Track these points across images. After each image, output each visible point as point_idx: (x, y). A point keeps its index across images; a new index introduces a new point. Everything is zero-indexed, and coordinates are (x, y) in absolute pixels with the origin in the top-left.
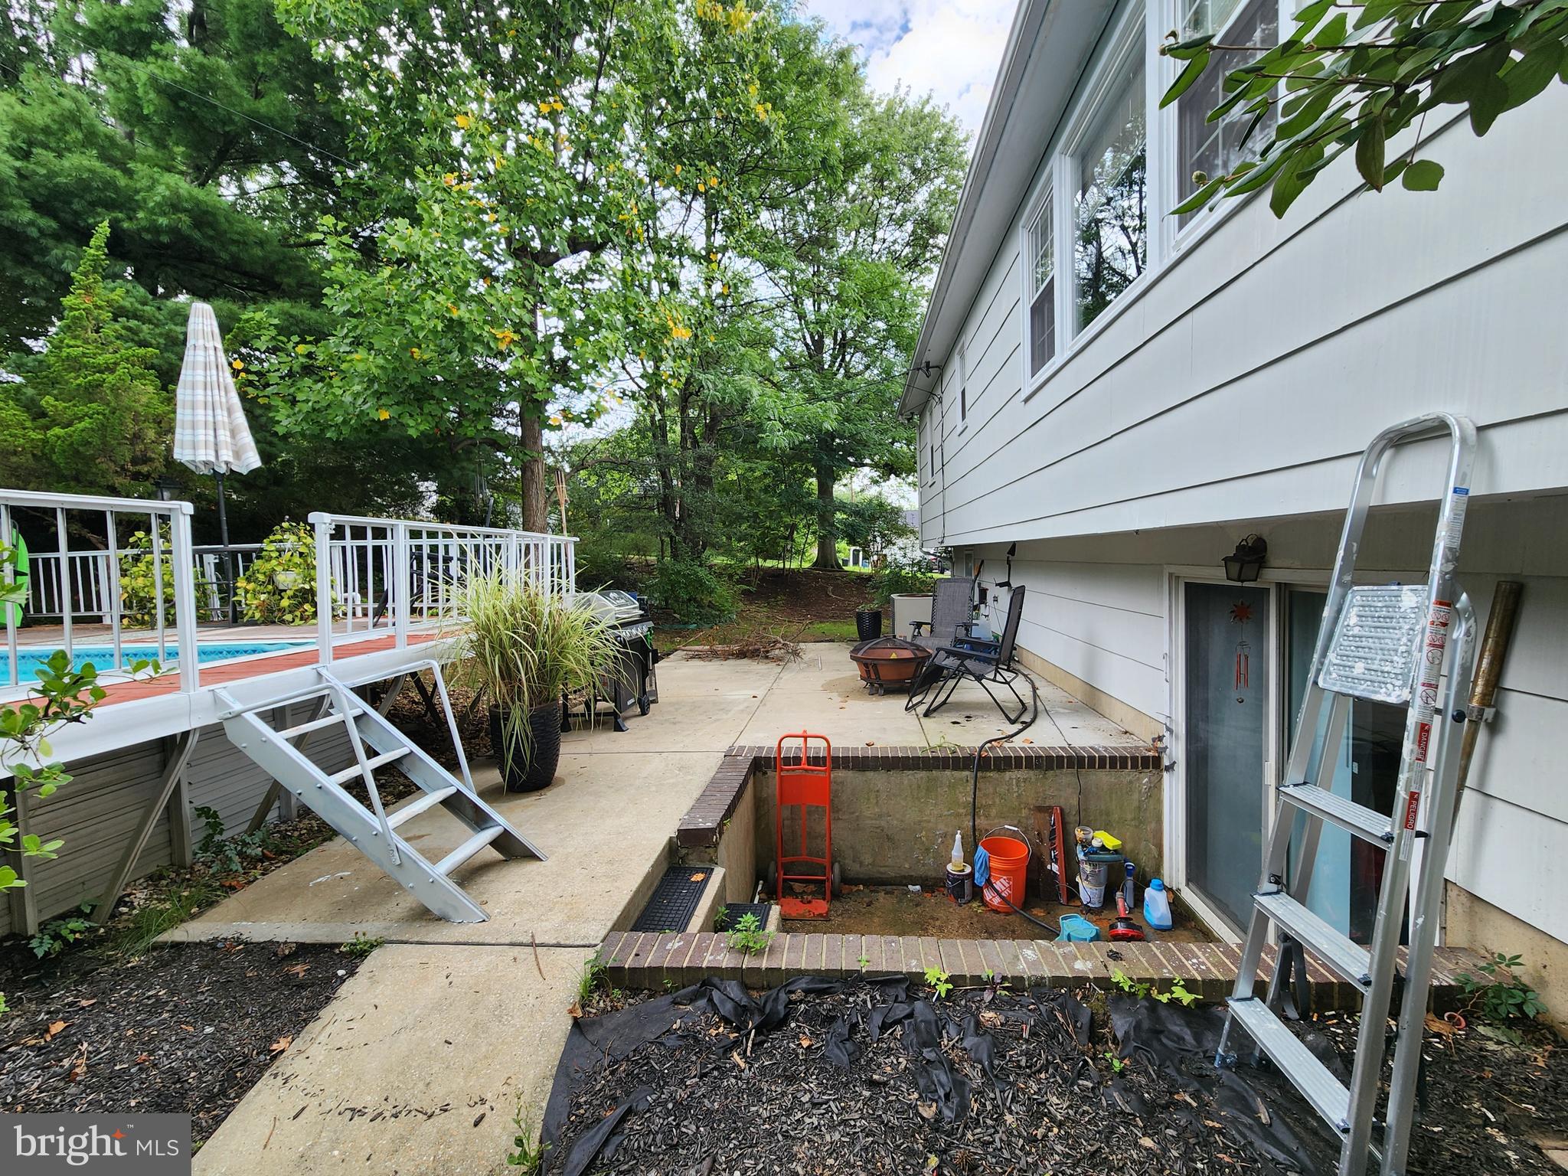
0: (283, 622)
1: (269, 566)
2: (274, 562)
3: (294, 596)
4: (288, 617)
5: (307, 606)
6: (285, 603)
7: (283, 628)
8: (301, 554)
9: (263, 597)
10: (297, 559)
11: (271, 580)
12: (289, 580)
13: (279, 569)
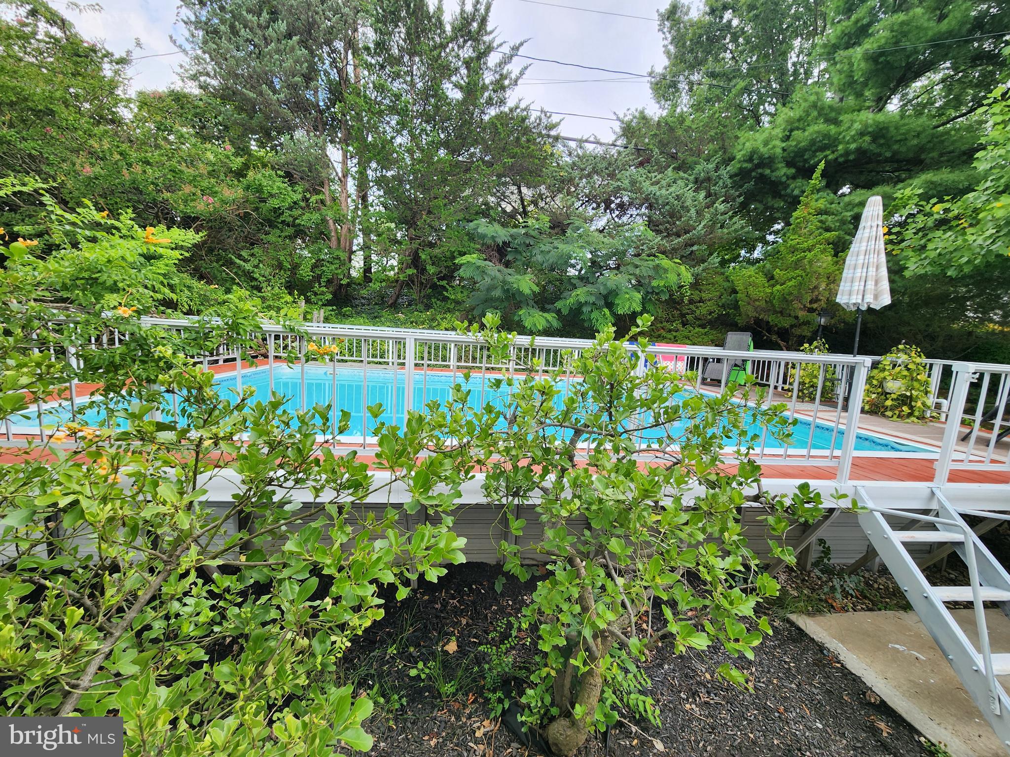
0: (884, 416)
1: (882, 375)
2: (887, 373)
3: (897, 399)
4: (889, 413)
5: (905, 408)
6: (889, 403)
7: (883, 420)
8: (908, 369)
9: (874, 396)
10: (906, 373)
11: (881, 385)
12: (895, 386)
13: (889, 378)
